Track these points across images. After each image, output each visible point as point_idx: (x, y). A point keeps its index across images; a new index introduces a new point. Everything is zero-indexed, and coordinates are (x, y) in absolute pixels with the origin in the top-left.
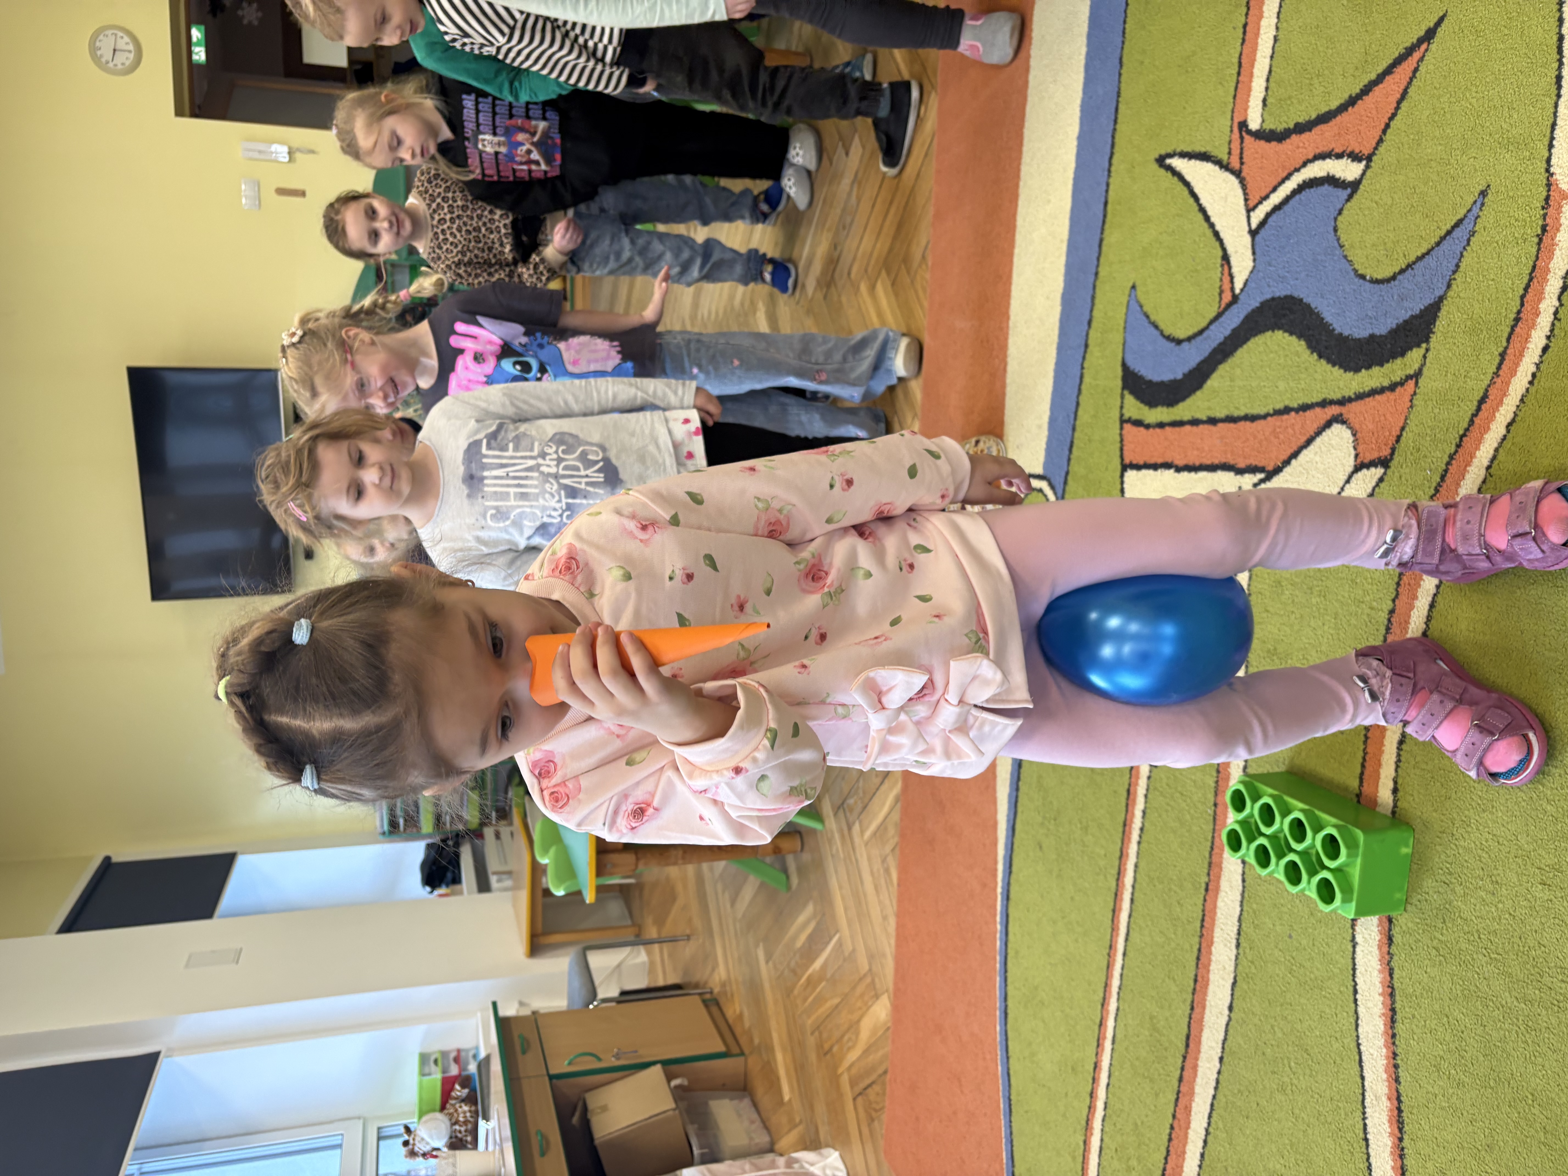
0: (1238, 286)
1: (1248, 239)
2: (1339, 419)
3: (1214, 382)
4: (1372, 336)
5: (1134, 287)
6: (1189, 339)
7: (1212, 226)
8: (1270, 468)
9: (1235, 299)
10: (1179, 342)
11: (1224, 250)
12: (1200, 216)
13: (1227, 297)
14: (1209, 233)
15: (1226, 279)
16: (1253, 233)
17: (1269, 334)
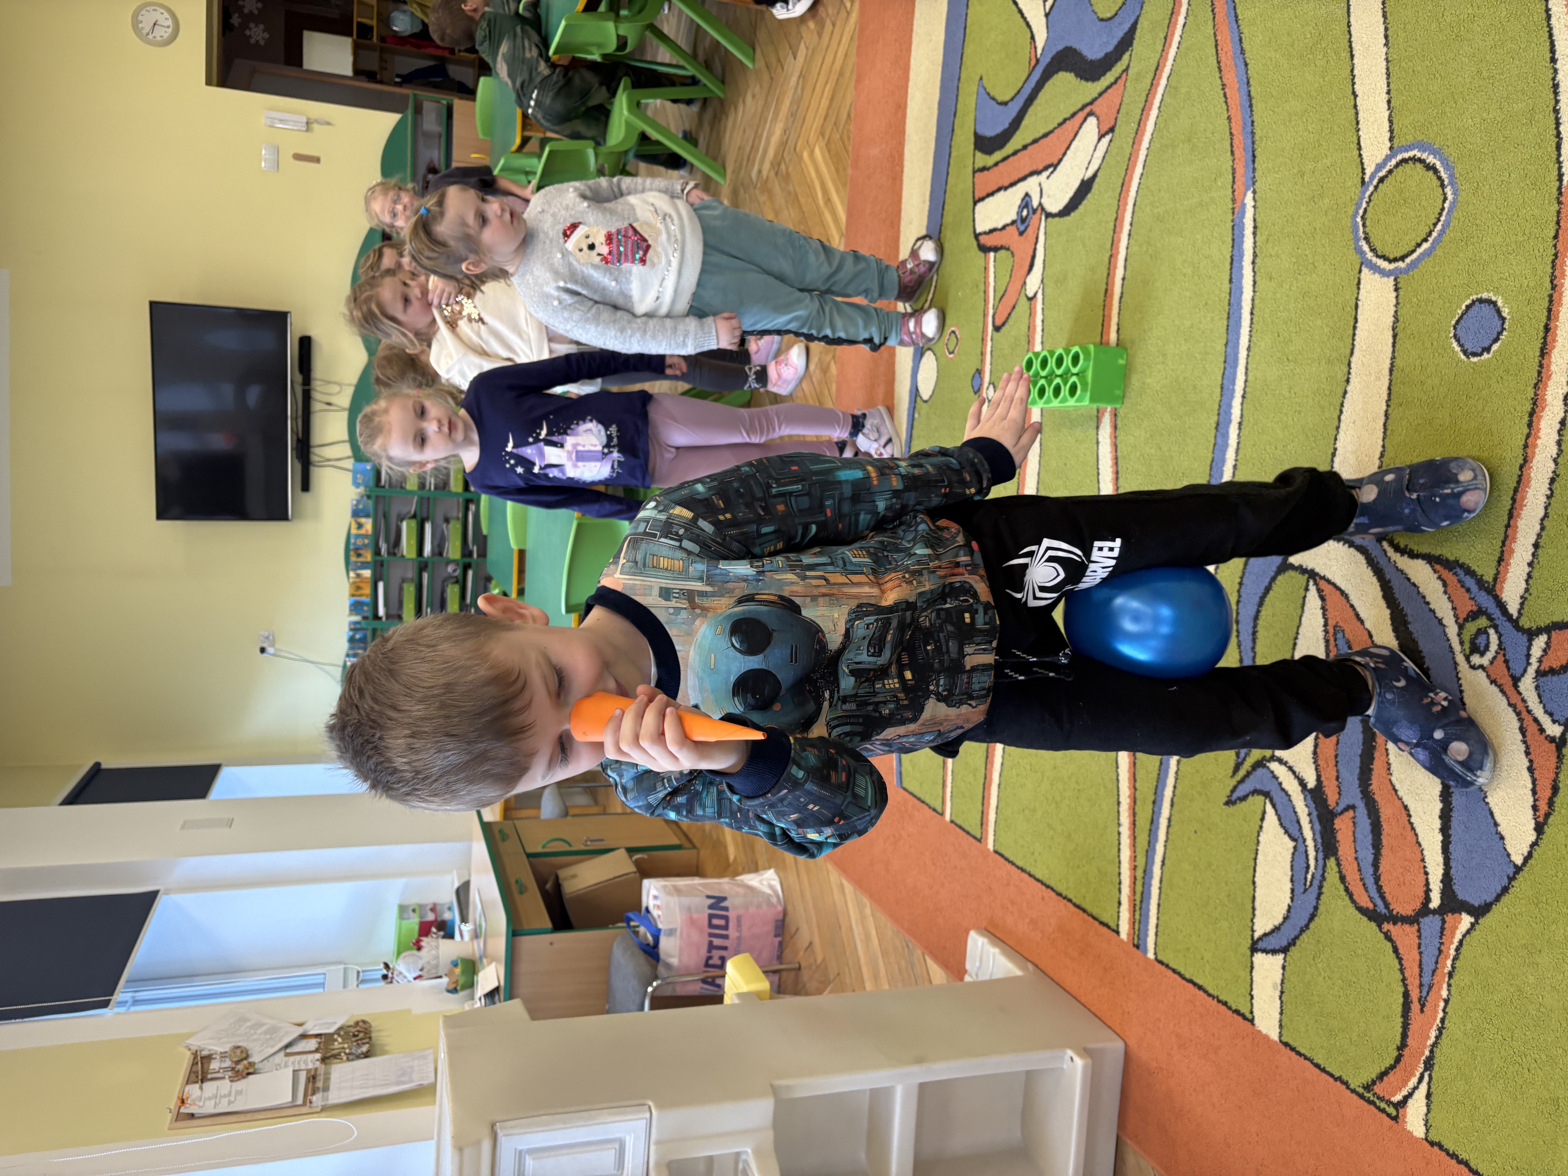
0: (1039, 51)
1: (1044, 20)
2: (1091, 114)
3: (1025, 122)
4: (1107, 55)
5: (981, 79)
6: (1012, 99)
7: (1025, 19)
8: (1056, 162)
9: (1038, 61)
10: (1005, 104)
11: (1032, 32)
12: (1019, 15)
13: (1033, 62)
14: (1024, 25)
15: (1033, 51)
16: (1047, 15)
17: (1055, 76)
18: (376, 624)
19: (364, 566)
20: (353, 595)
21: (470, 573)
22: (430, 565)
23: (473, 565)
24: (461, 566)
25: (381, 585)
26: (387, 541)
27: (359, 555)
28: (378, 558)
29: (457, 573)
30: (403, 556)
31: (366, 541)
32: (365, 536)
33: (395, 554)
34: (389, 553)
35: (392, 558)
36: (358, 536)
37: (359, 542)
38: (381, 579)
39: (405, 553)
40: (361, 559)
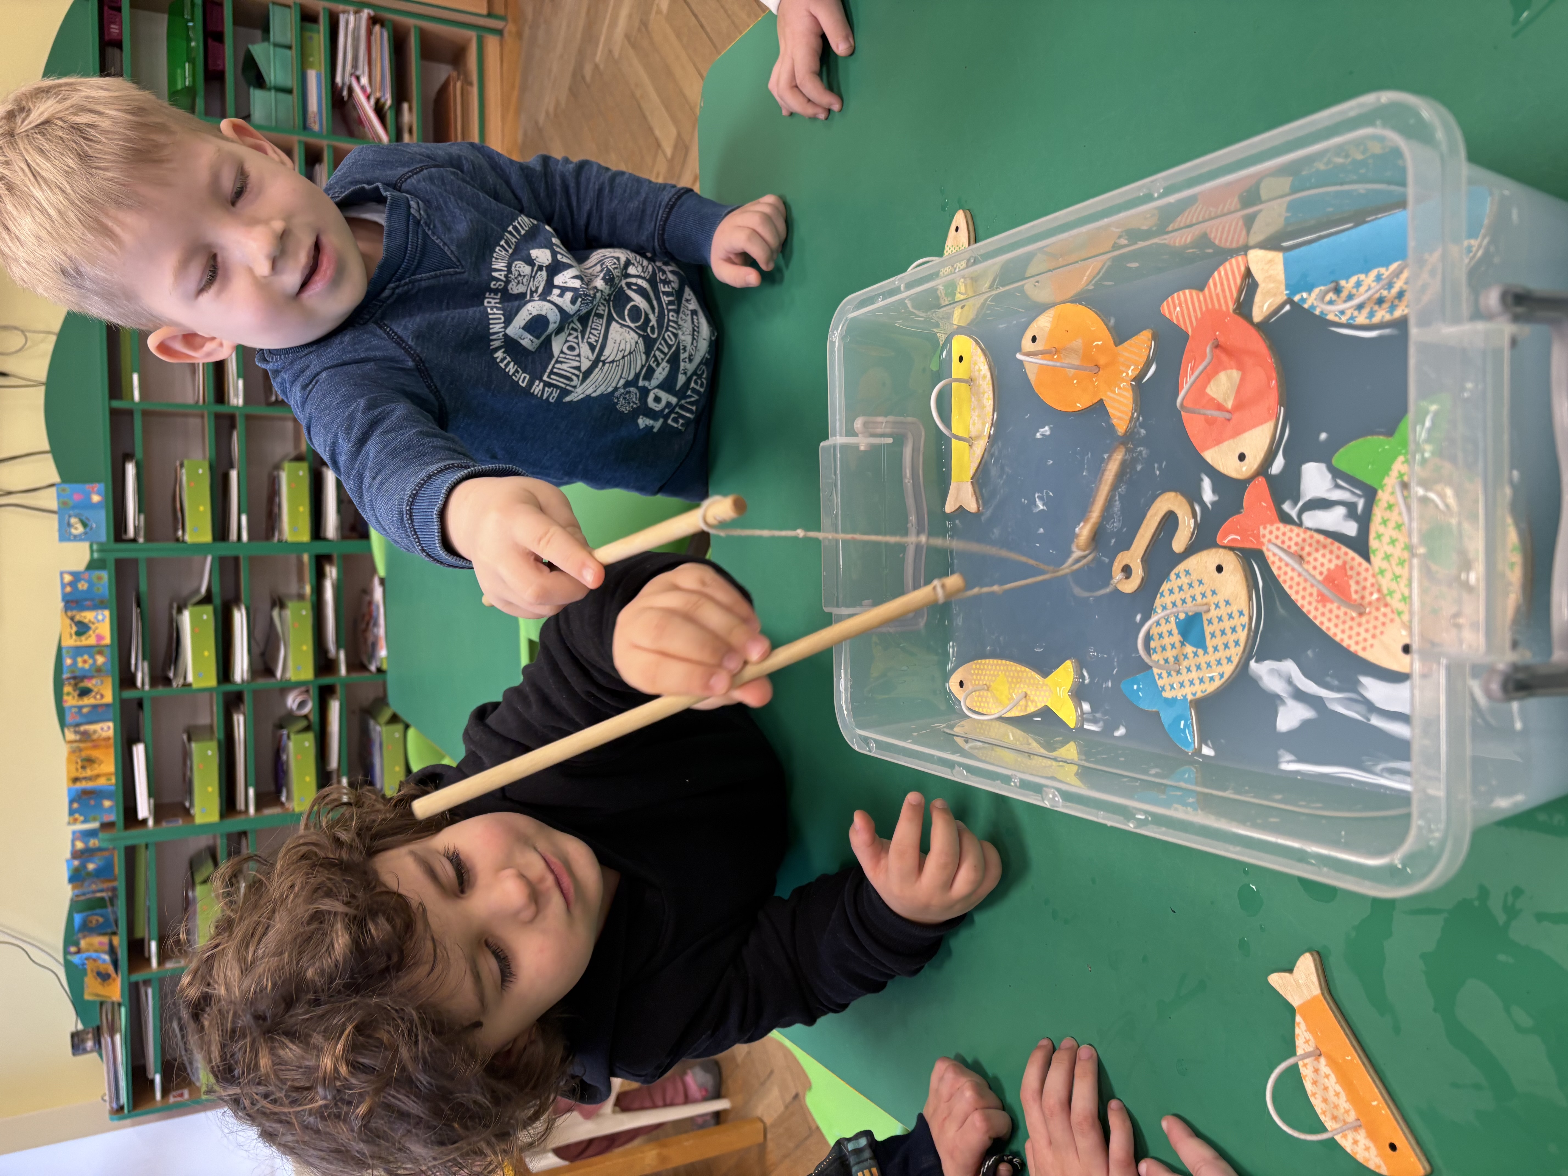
18: (134, 837)
19: (97, 714)
20: (76, 780)
21: (335, 708)
22: (248, 698)
23: (339, 690)
24: (314, 692)
25: (139, 752)
26: (148, 654)
27: (85, 692)
28: (129, 694)
29: (306, 710)
30: (187, 685)
31: (100, 660)
32: (98, 649)
33: (168, 682)
34: (154, 682)
35: (161, 690)
36: (78, 651)
37: (84, 663)
38: (137, 740)
39: (190, 678)
40: (88, 701)
